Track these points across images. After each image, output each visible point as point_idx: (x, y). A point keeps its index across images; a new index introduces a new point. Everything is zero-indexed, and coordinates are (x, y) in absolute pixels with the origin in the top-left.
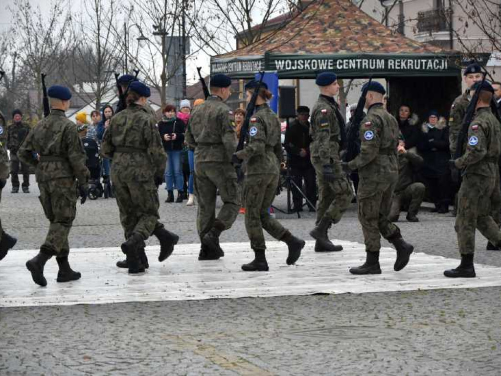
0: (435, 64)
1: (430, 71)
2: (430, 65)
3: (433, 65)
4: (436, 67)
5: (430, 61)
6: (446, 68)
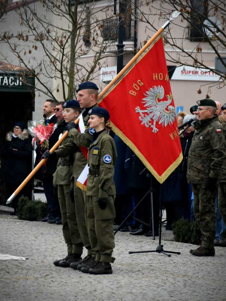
0: (10, 80)
1: (6, 87)
2: (6, 81)
3: (8, 81)
4: (12, 83)
5: (6, 78)
6: (21, 84)
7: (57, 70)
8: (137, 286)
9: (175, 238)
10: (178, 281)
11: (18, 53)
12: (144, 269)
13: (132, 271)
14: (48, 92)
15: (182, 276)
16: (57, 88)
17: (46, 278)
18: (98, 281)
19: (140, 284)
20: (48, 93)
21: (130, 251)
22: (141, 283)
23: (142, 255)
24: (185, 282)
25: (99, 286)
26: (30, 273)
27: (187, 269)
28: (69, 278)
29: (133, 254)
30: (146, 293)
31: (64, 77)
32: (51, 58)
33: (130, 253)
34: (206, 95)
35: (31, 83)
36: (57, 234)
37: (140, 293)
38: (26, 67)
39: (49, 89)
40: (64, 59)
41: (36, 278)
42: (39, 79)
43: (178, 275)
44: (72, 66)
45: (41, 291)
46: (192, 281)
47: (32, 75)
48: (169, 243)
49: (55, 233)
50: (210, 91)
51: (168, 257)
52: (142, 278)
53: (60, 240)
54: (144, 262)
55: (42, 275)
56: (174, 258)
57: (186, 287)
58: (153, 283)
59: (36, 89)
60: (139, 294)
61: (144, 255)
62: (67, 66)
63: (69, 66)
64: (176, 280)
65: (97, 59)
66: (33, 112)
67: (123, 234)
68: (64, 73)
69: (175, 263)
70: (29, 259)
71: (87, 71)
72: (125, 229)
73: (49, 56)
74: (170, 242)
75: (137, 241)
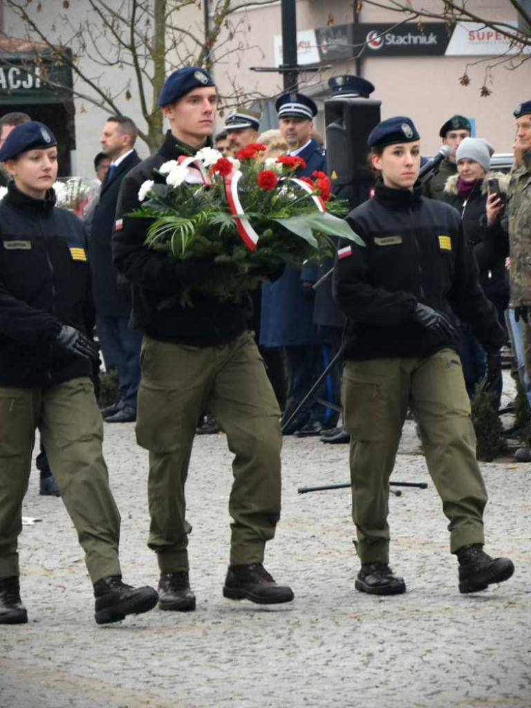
0: (11, 77)
1: (2, 93)
3: (7, 79)
4: (15, 83)
6: (38, 85)
7: (122, 46)
8: (298, 578)
9: (421, 448)
10: (406, 560)
11: (23, 8)
12: (328, 531)
13: (295, 538)
14: (104, 100)
15: (420, 544)
16: (125, 91)
17: (74, 569)
18: (203, 571)
19: (309, 572)
20: (103, 103)
21: (302, 486)
22: (310, 569)
23: (332, 496)
24: (423, 560)
25: (203, 584)
26: (37, 558)
27: (436, 525)
28: (132, 565)
29: (309, 494)
30: (317, 596)
31: (141, 62)
32: (105, 16)
33: (302, 491)
34: (481, 87)
35: (60, 81)
36: (133, 452)
37: (304, 597)
38: (44, 42)
39: (105, 92)
40: (137, 17)
41: (48, 570)
42: (79, 69)
43: (409, 543)
44: (160, 33)
45: (50, 605)
46: (442, 556)
47: (60, 60)
48: (407, 459)
49: (128, 449)
50: (491, 76)
51: (395, 497)
52: (317, 557)
53: (134, 466)
54: (331, 513)
55: (65, 562)
56: (409, 499)
57: (422, 575)
58: (342, 569)
59: (75, 96)
60: (301, 599)
61: (335, 496)
62: (146, 33)
63: (151, 33)
64: (401, 558)
65: (222, 12)
66: (73, 153)
67: (297, 443)
68: (141, 50)
69: (409, 511)
70: (44, 520)
71: (198, 42)
72: (306, 429)
73: (99, 12)
74: (409, 457)
75: (329, 458)
